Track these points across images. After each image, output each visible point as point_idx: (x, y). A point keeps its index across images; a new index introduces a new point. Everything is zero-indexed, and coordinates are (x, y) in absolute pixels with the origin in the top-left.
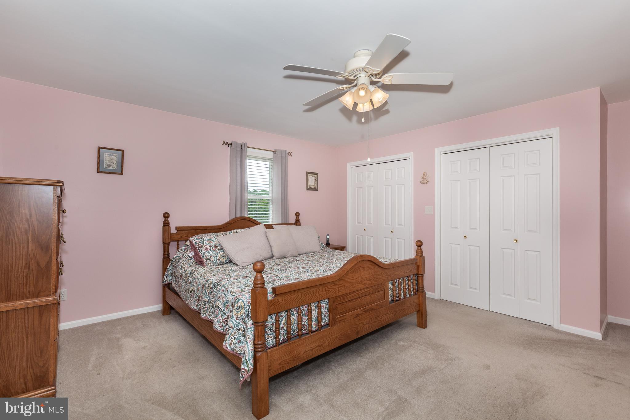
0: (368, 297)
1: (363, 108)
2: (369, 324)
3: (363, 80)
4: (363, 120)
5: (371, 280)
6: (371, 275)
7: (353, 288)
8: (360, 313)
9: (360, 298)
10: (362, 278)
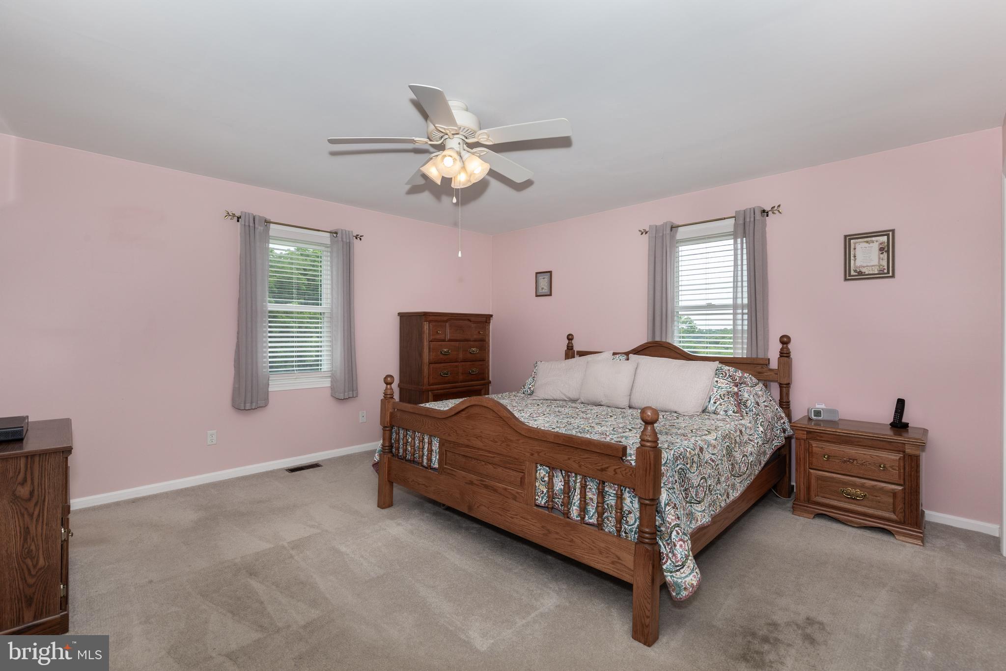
0: (490, 466)
2: (488, 508)
5: (496, 442)
6: (497, 434)
7: (467, 440)
8: (476, 482)
9: (479, 461)
10: (481, 432)
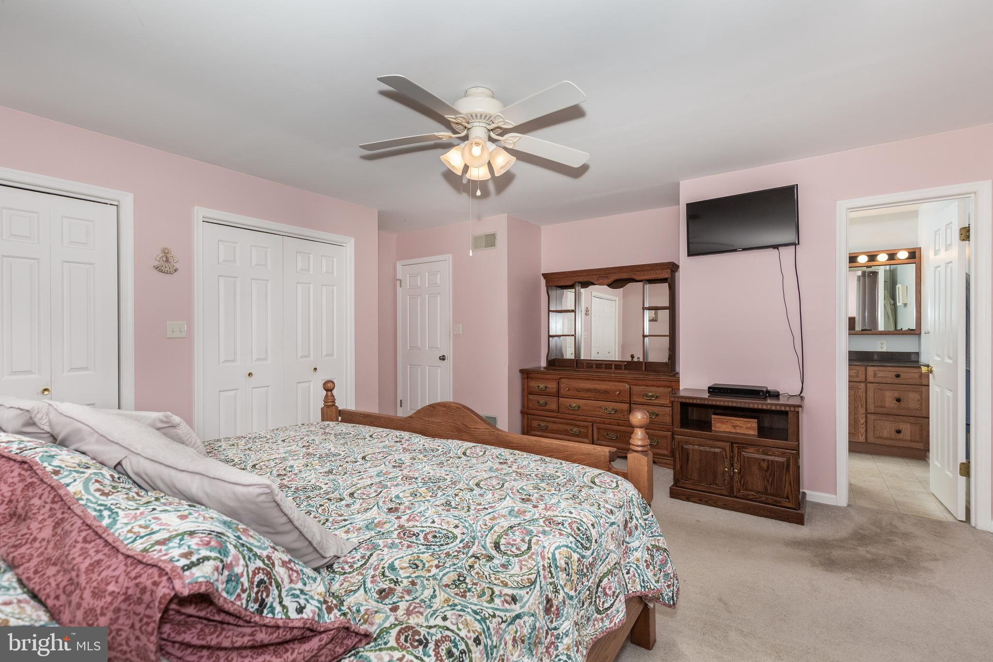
1: (479, 173)
3: (478, 131)
4: (479, 193)
